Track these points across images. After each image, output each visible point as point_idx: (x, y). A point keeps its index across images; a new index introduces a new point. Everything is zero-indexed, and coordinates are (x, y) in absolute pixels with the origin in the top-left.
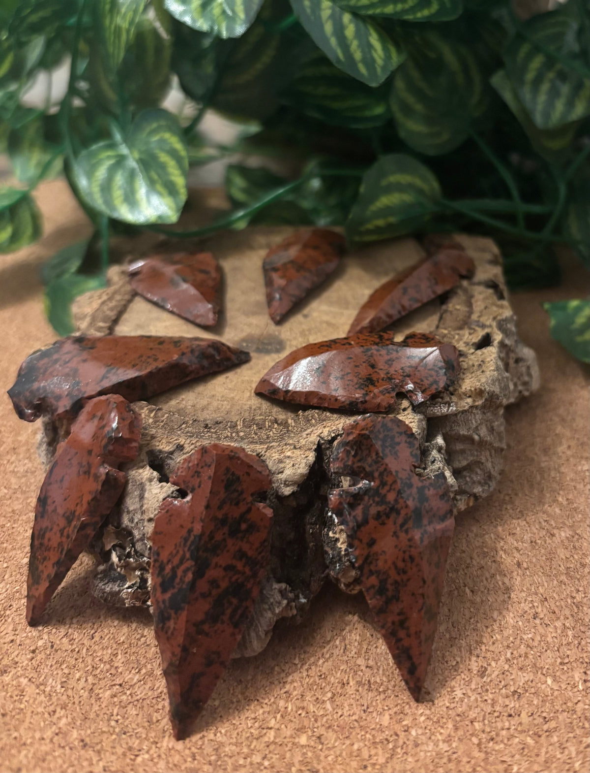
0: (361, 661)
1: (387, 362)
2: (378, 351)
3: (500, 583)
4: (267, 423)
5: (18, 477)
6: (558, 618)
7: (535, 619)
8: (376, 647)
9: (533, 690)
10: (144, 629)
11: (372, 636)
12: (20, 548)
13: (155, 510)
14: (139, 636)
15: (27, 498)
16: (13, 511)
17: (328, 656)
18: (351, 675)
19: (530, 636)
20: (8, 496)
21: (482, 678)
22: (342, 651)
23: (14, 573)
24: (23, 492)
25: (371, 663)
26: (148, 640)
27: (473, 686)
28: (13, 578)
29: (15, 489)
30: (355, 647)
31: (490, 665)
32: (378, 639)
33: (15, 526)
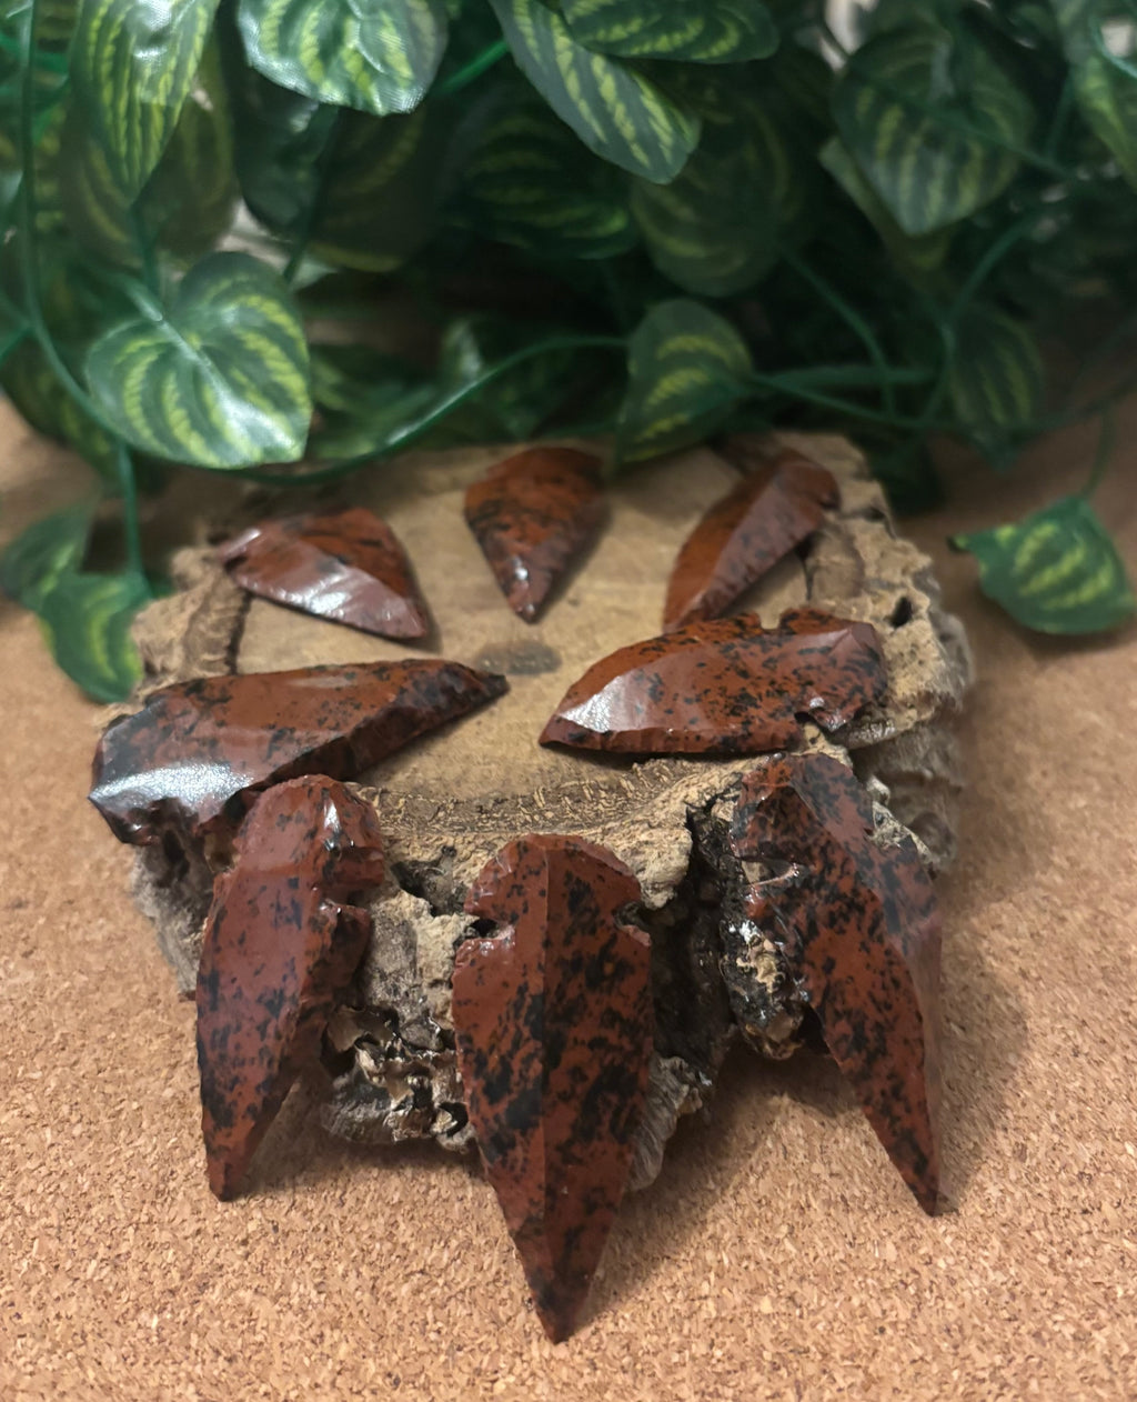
0: (817, 1168)
1: (765, 665)
2: (746, 647)
3: (1003, 1008)
4: (586, 791)
5: (98, 951)
6: (1113, 1050)
7: (1076, 1055)
8: (836, 1142)
9: (1108, 1167)
10: (428, 1176)
11: (823, 1124)
12: (151, 1072)
13: (443, 964)
14: (424, 1188)
15: (129, 985)
16: (112, 1011)
17: (760, 1168)
18: (809, 1194)
19: (1077, 1084)
20: (91, 987)
21: (1024, 1161)
22: (781, 1156)
23: (157, 1117)
24: (118, 977)
25: (836, 1168)
26: (443, 1192)
27: (1013, 1177)
28: (159, 1124)
29: (100, 972)
30: (801, 1147)
31: (1028, 1139)
32: (835, 1128)
33: (125, 1035)
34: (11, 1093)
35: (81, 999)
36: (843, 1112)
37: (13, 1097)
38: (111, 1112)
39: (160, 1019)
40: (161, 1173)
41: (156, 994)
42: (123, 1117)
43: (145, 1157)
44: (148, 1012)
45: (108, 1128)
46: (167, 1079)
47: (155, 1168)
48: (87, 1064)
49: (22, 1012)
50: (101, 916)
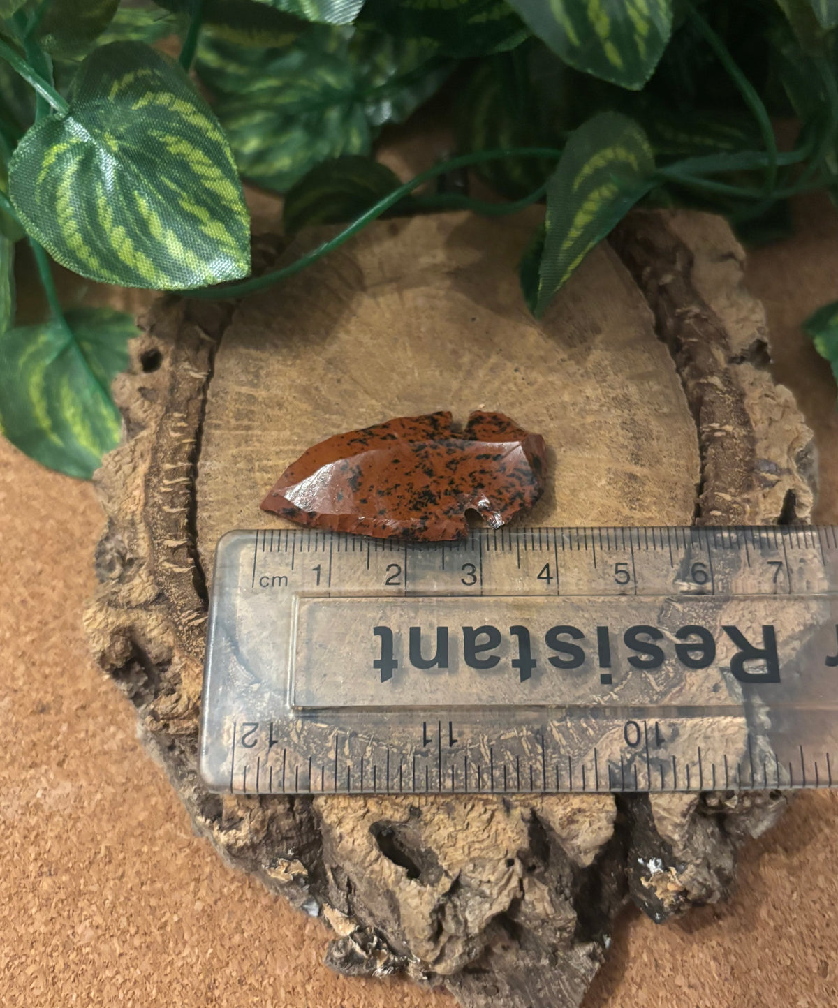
0: (680, 980)
5: (116, 761)
8: (693, 957)
10: (402, 985)
11: (682, 939)
12: (182, 886)
15: (148, 797)
16: (140, 824)
17: (638, 980)
18: (674, 1002)
20: (119, 799)
21: (825, 977)
22: (654, 968)
23: (194, 929)
24: (138, 788)
25: (693, 981)
27: (817, 990)
28: (196, 936)
29: (123, 784)
30: (668, 961)
31: (829, 957)
32: (692, 944)
33: (156, 849)
34: (80, 905)
35: (112, 811)
36: (697, 929)
37: (82, 909)
38: (159, 924)
39: (178, 833)
40: (207, 981)
41: (171, 807)
42: (169, 928)
43: (192, 967)
44: (169, 826)
45: (159, 939)
46: (195, 892)
47: (201, 977)
48: (132, 879)
49: (70, 824)
50: (111, 723)
